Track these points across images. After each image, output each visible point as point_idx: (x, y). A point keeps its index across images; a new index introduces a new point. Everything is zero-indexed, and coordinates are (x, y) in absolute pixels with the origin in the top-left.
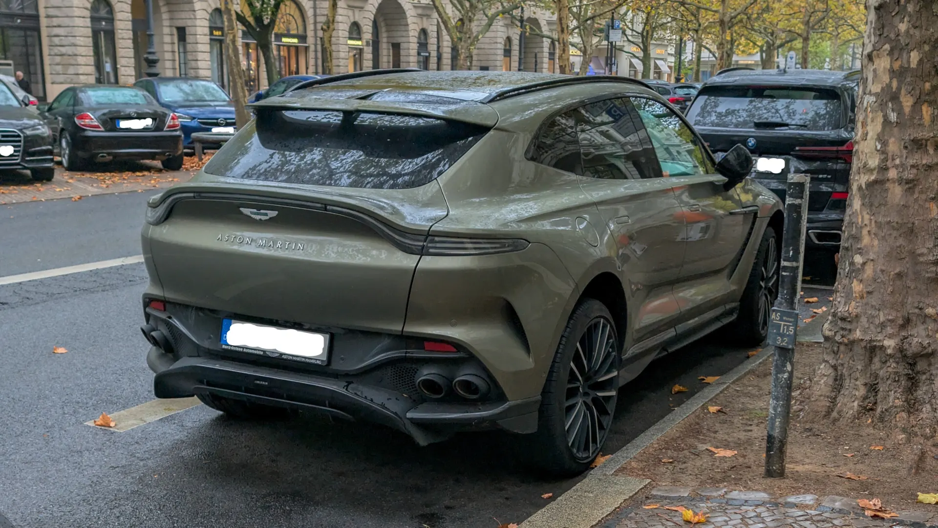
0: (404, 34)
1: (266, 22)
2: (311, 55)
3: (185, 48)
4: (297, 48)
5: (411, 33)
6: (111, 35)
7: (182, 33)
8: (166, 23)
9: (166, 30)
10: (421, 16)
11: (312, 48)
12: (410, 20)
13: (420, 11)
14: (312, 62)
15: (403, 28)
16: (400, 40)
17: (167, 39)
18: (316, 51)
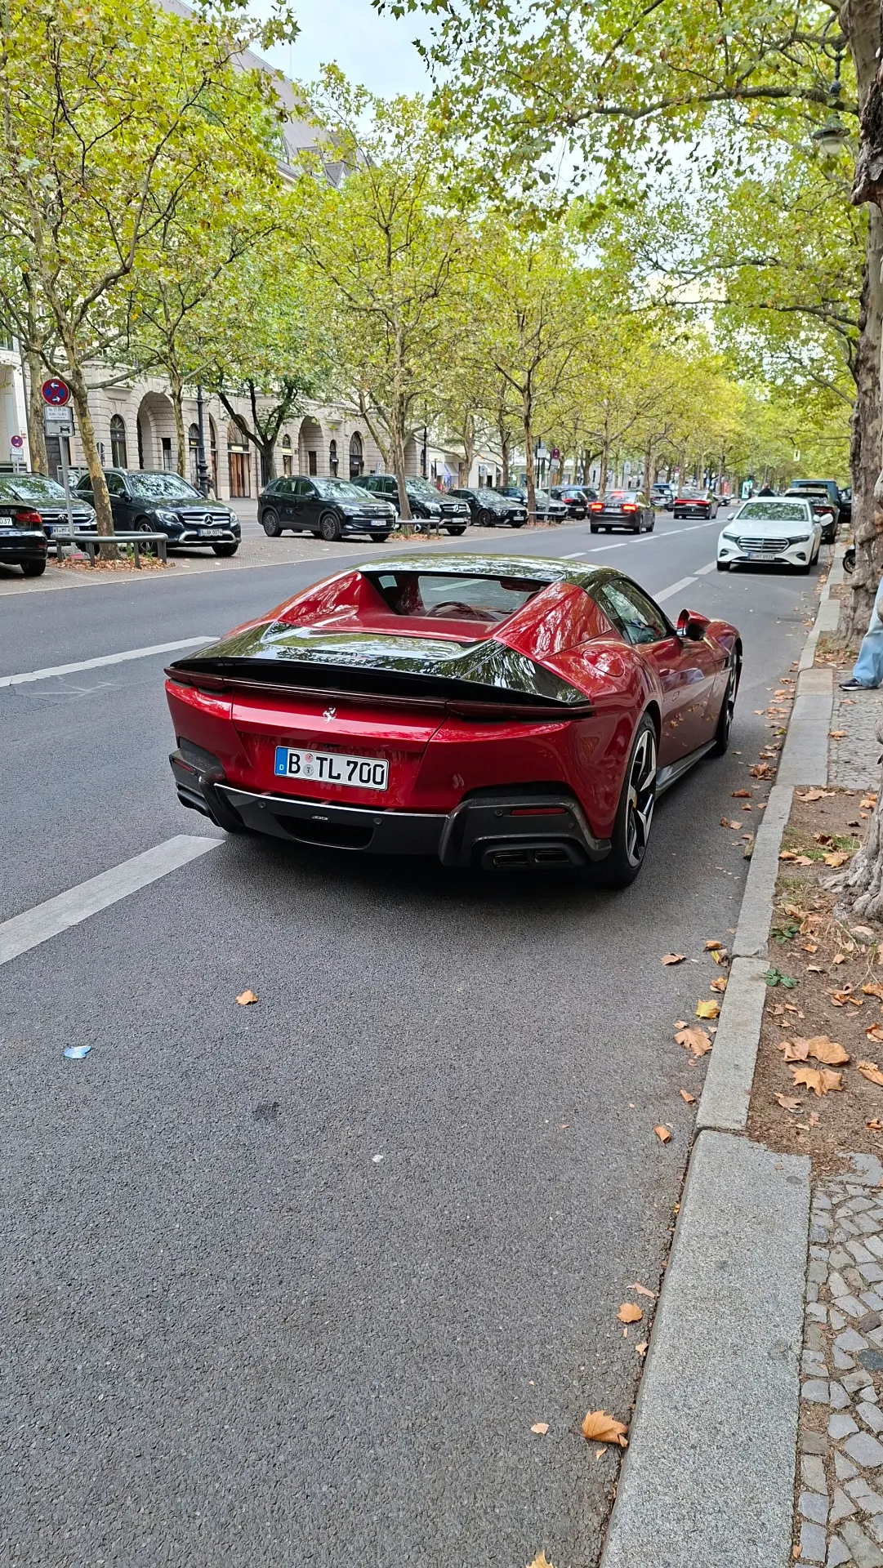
0: (320, 444)
1: (269, 438)
2: (252, 460)
3: (169, 455)
4: (242, 454)
5: (325, 444)
6: (123, 443)
7: (167, 443)
8: (154, 435)
9: (154, 440)
10: (331, 429)
11: (253, 455)
12: (324, 434)
13: (330, 425)
14: (253, 466)
15: (318, 439)
16: (315, 449)
17: (155, 447)
18: (256, 458)
